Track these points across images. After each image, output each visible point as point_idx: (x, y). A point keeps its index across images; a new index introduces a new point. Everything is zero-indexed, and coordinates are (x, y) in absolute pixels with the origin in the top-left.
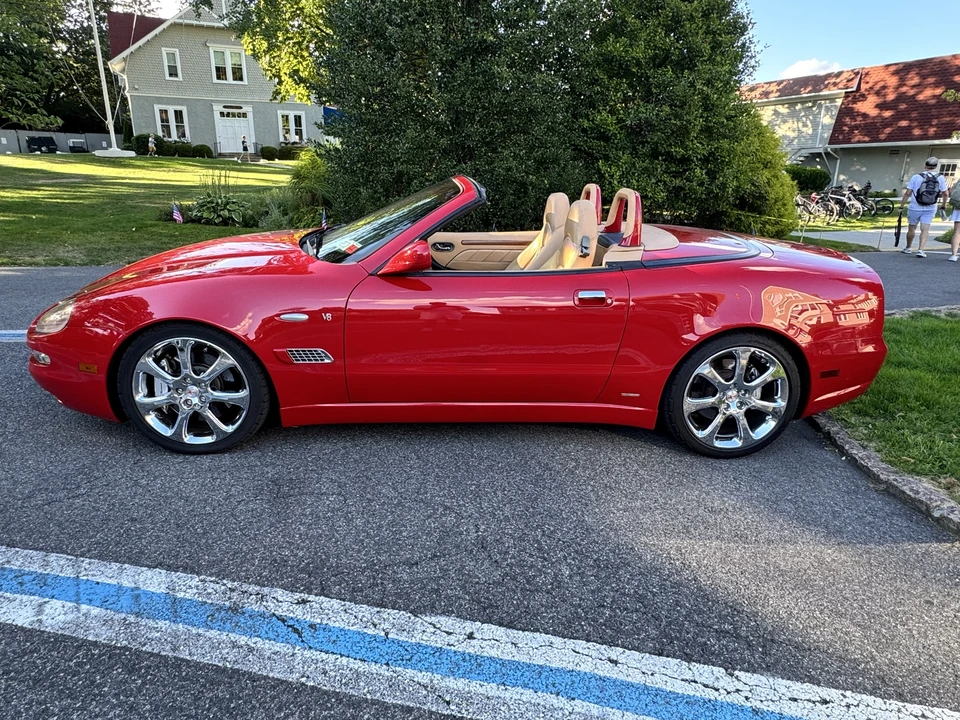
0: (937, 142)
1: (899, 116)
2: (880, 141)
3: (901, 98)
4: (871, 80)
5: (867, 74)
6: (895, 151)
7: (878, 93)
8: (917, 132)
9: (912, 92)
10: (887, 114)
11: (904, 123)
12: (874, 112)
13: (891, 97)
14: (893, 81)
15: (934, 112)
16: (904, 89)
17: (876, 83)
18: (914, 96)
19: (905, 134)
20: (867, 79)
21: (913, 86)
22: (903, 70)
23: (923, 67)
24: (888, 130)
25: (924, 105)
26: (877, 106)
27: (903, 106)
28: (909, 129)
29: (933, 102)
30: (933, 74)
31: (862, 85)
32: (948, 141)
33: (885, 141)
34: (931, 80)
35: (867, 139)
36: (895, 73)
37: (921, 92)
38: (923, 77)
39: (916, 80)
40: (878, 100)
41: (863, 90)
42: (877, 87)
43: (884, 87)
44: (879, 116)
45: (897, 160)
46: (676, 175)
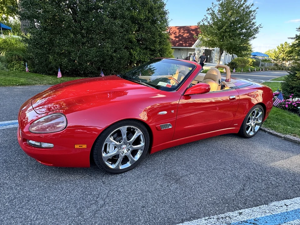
0: (189, 48)
1: (180, 40)
2: (176, 46)
3: (180, 35)
4: (173, 30)
5: (171, 28)
6: (179, 49)
7: (174, 34)
8: (184, 45)
9: (182, 34)
10: (177, 39)
11: (181, 42)
12: (174, 39)
13: (177, 35)
14: (178, 31)
15: (187, 40)
16: (180, 33)
17: (174, 31)
18: (183, 35)
19: (181, 45)
20: (171, 29)
21: (182, 33)
22: (180, 28)
23: (183, 28)
24: (178, 44)
25: (185, 38)
26: (175, 37)
27: (180, 38)
28: (182, 44)
29: (187, 37)
30: (186, 30)
31: (170, 31)
32: (191, 48)
33: (177, 46)
34: (186, 32)
35: (173, 46)
36: (178, 29)
37: (184, 34)
38: (184, 31)
39: (183, 31)
40: (175, 36)
41: (171, 32)
42: (174, 32)
43: (176, 32)
44: (175, 40)
45: (180, 52)
46: (151, 55)
